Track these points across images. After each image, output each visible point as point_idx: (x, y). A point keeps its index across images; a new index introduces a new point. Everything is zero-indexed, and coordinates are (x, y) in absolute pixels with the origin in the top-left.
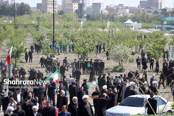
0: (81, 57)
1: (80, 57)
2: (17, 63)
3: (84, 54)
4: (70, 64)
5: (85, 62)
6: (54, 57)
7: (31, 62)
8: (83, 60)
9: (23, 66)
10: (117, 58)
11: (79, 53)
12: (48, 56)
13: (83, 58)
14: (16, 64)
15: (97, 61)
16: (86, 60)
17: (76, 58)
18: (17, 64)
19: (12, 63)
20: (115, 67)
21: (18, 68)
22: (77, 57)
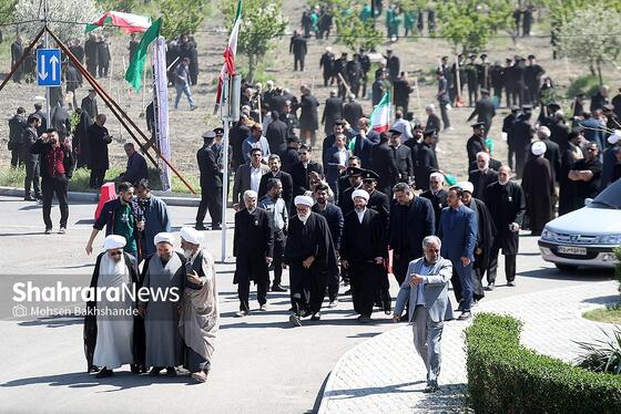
0: (462, 49)
1: (460, 49)
2: (255, 73)
3: (474, 38)
4: (428, 75)
5: (477, 65)
6: (373, 51)
7: (299, 68)
8: (469, 61)
9: (274, 81)
10: (583, 51)
11: (456, 38)
12: (353, 49)
13: (470, 55)
14: (250, 74)
15: (517, 61)
16: (478, 61)
17: (447, 52)
18: (256, 75)
19: (237, 72)
20: (577, 82)
21: (257, 87)
22: (450, 50)
